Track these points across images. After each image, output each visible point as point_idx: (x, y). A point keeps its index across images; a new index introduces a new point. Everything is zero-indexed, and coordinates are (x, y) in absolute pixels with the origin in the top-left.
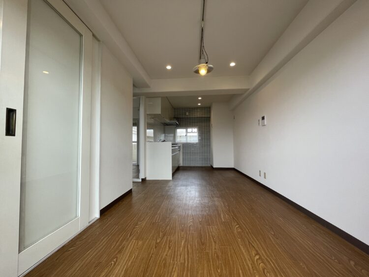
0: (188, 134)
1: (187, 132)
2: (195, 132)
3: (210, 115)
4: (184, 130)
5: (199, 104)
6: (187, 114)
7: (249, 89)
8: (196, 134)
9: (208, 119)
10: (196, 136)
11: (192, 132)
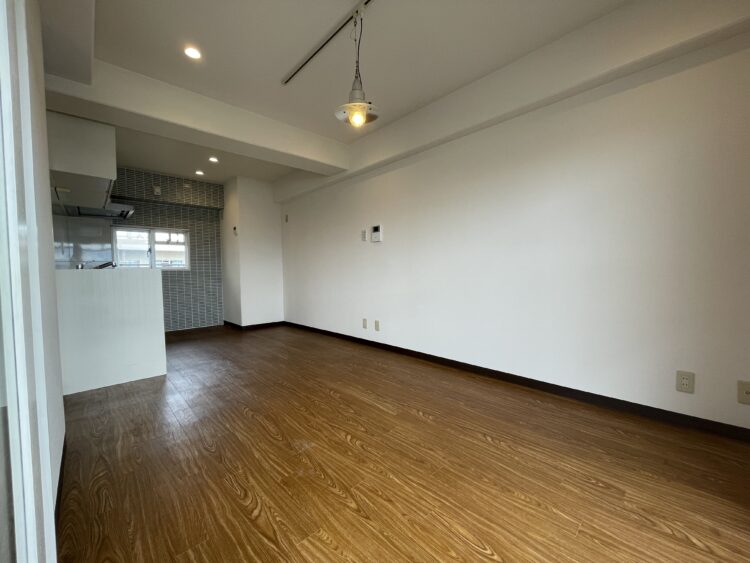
0: (158, 248)
1: (152, 241)
2: (178, 243)
3: (223, 205)
4: (144, 235)
5: (199, 173)
6: (158, 190)
7: (344, 170)
8: (182, 248)
9: (216, 214)
10: (181, 252)
11: (168, 242)
